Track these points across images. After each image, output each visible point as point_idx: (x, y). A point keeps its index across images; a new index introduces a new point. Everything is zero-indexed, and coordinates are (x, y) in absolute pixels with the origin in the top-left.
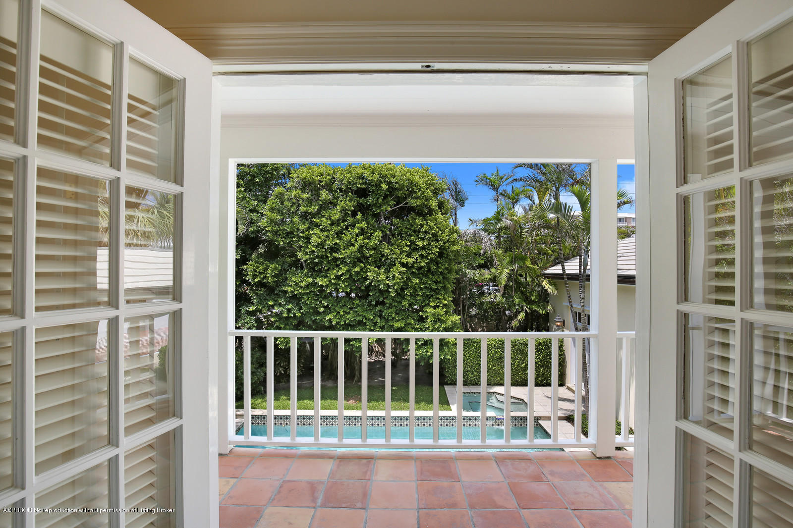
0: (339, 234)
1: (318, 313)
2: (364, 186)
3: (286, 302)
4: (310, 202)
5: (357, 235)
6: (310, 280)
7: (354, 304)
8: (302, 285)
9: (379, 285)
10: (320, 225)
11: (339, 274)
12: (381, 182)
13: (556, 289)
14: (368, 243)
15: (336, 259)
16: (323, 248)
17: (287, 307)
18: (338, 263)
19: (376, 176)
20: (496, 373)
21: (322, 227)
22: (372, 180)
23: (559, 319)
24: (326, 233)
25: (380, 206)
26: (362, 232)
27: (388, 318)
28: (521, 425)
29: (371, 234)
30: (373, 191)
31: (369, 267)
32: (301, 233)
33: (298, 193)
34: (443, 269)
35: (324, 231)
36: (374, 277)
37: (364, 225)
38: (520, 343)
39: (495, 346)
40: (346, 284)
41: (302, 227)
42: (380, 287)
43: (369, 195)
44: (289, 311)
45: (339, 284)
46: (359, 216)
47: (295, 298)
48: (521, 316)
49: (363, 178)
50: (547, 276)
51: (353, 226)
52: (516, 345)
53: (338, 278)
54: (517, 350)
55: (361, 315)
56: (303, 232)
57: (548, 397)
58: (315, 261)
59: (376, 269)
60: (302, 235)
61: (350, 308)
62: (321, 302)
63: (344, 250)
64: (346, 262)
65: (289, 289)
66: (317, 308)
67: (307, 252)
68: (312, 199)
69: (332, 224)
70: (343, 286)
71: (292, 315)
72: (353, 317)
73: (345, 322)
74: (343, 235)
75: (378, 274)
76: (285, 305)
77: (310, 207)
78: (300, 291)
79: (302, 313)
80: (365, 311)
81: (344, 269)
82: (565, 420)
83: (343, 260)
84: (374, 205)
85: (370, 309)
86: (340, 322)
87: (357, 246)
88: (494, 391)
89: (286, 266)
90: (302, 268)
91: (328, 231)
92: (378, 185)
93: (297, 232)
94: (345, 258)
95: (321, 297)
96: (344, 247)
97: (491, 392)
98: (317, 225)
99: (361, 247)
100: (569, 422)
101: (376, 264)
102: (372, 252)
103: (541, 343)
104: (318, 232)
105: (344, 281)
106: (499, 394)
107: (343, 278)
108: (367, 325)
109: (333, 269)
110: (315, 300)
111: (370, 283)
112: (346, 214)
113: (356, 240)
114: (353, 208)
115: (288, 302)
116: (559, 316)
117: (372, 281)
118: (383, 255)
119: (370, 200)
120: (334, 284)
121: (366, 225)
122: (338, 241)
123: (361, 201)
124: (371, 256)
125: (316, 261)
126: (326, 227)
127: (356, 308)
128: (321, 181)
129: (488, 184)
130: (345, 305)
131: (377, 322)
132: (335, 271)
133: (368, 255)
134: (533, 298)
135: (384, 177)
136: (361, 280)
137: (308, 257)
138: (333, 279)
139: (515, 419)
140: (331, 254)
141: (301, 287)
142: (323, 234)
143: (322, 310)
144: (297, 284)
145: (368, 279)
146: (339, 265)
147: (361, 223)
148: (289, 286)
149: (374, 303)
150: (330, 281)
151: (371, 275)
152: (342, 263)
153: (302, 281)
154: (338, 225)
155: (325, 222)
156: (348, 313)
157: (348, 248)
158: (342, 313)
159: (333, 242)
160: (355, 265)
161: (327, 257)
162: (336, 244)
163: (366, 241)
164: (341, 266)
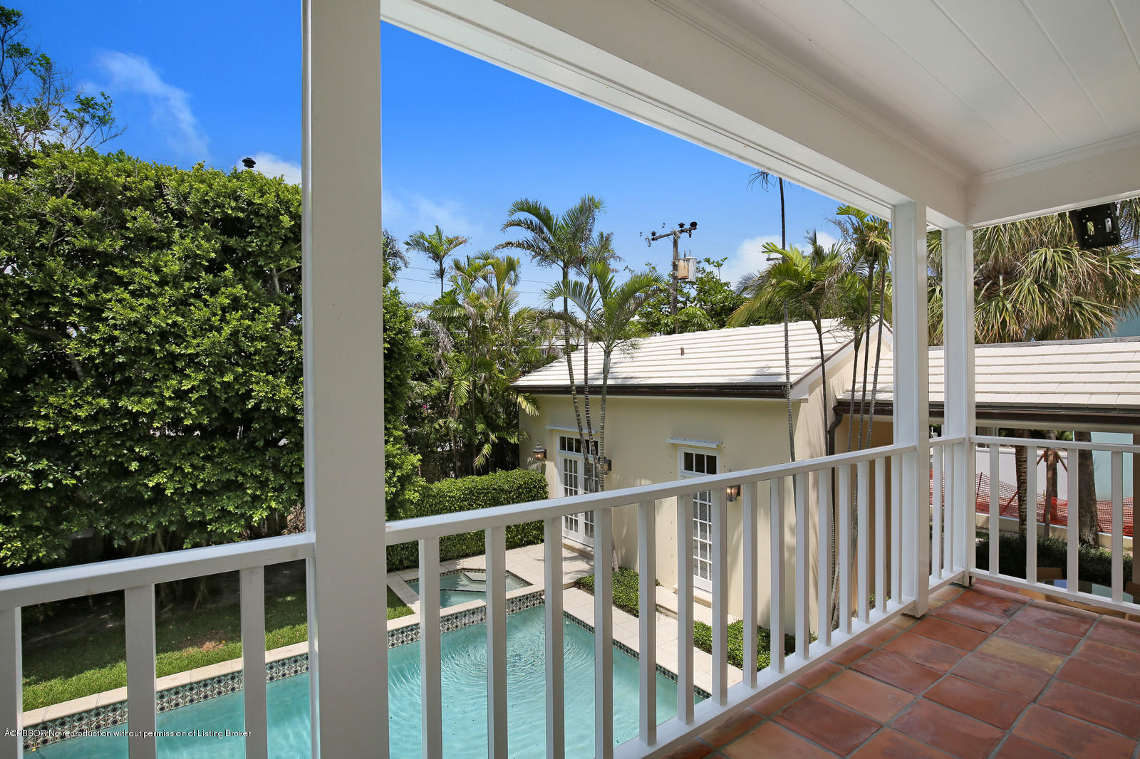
0: (181, 305)
1: (127, 474)
2: (241, 215)
3: (28, 455)
4: (96, 229)
5: (224, 310)
6: (104, 402)
7: (213, 448)
8: (82, 414)
9: (277, 409)
10: (129, 284)
11: (186, 388)
12: (279, 212)
13: (538, 408)
14: (249, 327)
15: (173, 357)
16: (141, 331)
17: (31, 467)
18: (180, 364)
19: (271, 197)
20: (461, 539)
21: (136, 286)
22: (261, 204)
23: (540, 449)
24: (146, 301)
25: (277, 258)
26: (236, 304)
27: (291, 471)
28: (520, 609)
29: (256, 311)
30: (260, 228)
31: (254, 373)
32: (75, 295)
33: (66, 204)
34: (392, 379)
35: (141, 296)
36: (266, 393)
37: (239, 290)
38: (494, 489)
39: (460, 498)
40: (200, 408)
41: (75, 283)
42: (282, 412)
43: (251, 234)
44: (39, 476)
45: (183, 410)
46: (229, 272)
47: (56, 447)
48: (486, 449)
49: (236, 199)
50: (521, 390)
51: (214, 292)
52: (489, 493)
53: (180, 395)
54: (490, 500)
55: (231, 470)
56: (80, 294)
57: (539, 560)
58: (117, 360)
59: (270, 377)
60: (76, 300)
61: (203, 458)
62: (131, 450)
63: (194, 338)
64: (199, 364)
65: (41, 425)
66: (122, 463)
67: (94, 341)
68: (102, 224)
69: (162, 283)
70: (194, 412)
71: (50, 485)
72: (214, 475)
73: (194, 486)
74: (192, 308)
75: (275, 388)
76: (25, 463)
77: (103, 241)
78: (74, 428)
79: (79, 479)
80: (239, 460)
81: (193, 379)
82: (573, 587)
83: (192, 360)
84: (262, 254)
85: (251, 457)
86: (183, 488)
87: (227, 331)
88: (462, 567)
89: (22, 372)
90: (72, 376)
91: (154, 297)
92: (274, 217)
93: (63, 293)
94: (197, 355)
95: (132, 439)
96: (194, 332)
97: (458, 570)
98: (120, 281)
99: (235, 333)
100: (579, 588)
101: (266, 369)
102: (259, 345)
103: (521, 485)
104: (126, 296)
105: (194, 404)
106: (469, 570)
107: (194, 396)
108: (248, 488)
109: (167, 377)
110: (115, 446)
111: (257, 406)
112: (194, 265)
113: (223, 319)
114: (213, 255)
115: (36, 457)
116: (539, 445)
117: (261, 402)
118: (281, 352)
119: (254, 243)
120: (170, 409)
121: (245, 292)
122: (180, 319)
123: (232, 242)
124: (257, 352)
125: (121, 359)
126: (149, 288)
127: (220, 455)
128: (126, 188)
129: (427, 250)
130: (193, 453)
131: (267, 479)
132: (174, 382)
133: (252, 349)
134: (500, 422)
135: (286, 204)
136: (233, 400)
137: (95, 351)
138: (170, 398)
139: (512, 602)
140: (162, 347)
141: (76, 419)
142: (141, 301)
143: (134, 466)
144: (61, 412)
145: (251, 397)
146: (182, 370)
147: (233, 286)
148: (37, 416)
149: (261, 444)
150: (161, 404)
151: (259, 390)
152: (187, 365)
153: (78, 406)
154: (177, 285)
155: (143, 277)
156: (203, 469)
157: (203, 335)
158: (188, 470)
159: (170, 321)
160: (221, 371)
161: (152, 352)
162: (175, 324)
163: (247, 322)
164: (187, 371)
